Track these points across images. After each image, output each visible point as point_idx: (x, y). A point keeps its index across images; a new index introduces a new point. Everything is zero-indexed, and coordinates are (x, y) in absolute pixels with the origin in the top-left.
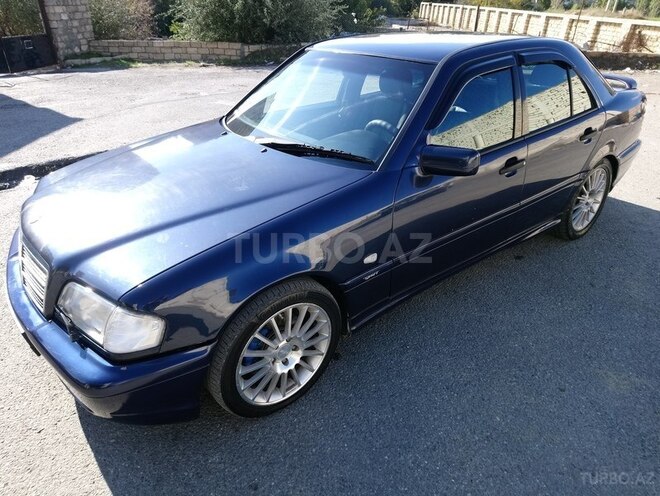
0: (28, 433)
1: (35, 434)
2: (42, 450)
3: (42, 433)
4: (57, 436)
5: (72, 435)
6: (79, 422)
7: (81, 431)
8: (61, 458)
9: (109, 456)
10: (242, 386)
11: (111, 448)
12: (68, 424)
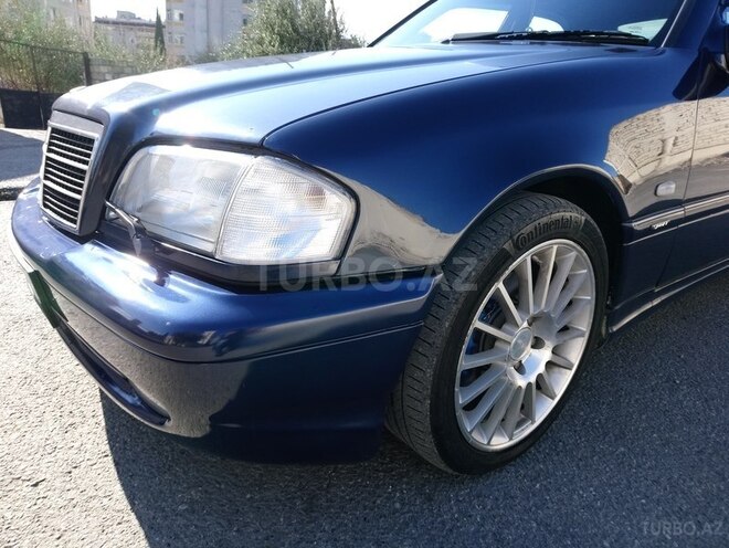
0: (11, 487)
1: (26, 489)
2: (37, 518)
3: (40, 487)
4: (71, 494)
5: (100, 493)
6: (113, 470)
7: (118, 486)
8: (76, 536)
9: (177, 537)
10: (468, 424)
11: (181, 521)
12: (93, 474)
